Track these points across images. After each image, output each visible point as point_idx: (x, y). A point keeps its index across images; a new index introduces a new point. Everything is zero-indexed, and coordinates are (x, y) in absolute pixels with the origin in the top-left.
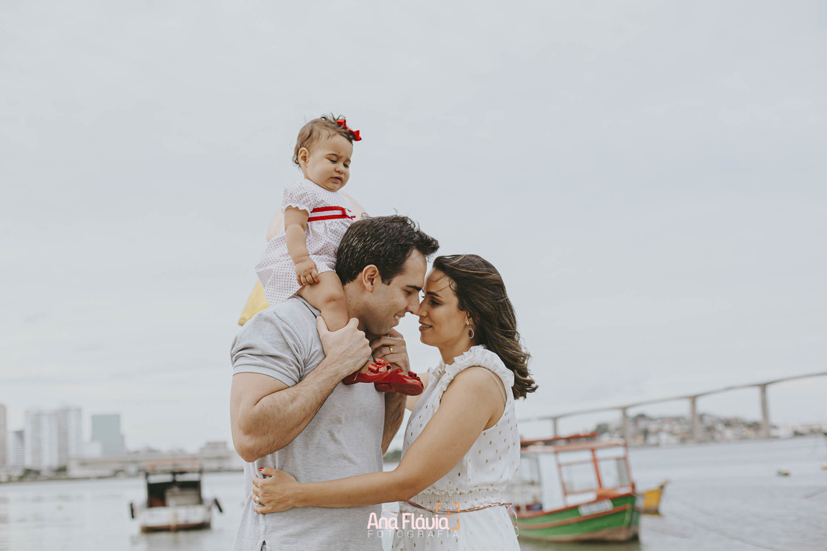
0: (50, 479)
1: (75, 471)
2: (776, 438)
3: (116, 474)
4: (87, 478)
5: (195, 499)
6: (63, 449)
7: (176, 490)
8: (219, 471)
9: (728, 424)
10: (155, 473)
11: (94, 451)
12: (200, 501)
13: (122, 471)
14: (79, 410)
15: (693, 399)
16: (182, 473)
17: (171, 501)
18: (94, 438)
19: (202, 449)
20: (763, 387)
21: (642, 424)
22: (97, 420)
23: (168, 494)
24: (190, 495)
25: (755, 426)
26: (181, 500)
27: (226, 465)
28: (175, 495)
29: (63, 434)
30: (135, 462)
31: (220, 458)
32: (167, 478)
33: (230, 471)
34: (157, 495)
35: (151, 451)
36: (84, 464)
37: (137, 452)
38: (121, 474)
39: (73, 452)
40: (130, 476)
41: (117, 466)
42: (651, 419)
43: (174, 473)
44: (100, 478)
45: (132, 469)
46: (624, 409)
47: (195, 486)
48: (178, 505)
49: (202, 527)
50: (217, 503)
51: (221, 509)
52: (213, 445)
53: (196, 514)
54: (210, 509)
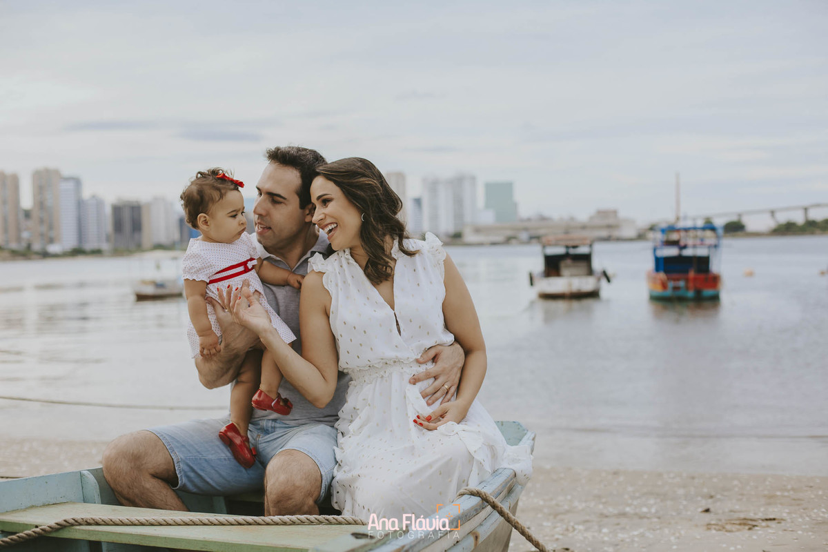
1: (469, 237)
3: (508, 240)
4: (480, 244)
5: (586, 270)
6: (459, 215)
7: (569, 262)
8: (608, 239)
10: (551, 244)
11: (487, 218)
12: (590, 272)
13: (514, 238)
14: (473, 179)
16: (575, 247)
17: (565, 271)
18: (488, 206)
19: (591, 218)
22: (492, 189)
23: (563, 264)
24: (582, 266)
26: (574, 271)
27: (616, 233)
28: (568, 266)
29: (458, 202)
30: (526, 229)
31: (609, 227)
32: (560, 250)
33: (619, 239)
34: (553, 266)
35: (543, 219)
36: (478, 230)
37: (529, 220)
38: (514, 241)
39: (468, 218)
40: (523, 243)
41: (509, 233)
43: (567, 247)
44: (494, 244)
45: (524, 236)
47: (586, 258)
48: (572, 276)
49: (594, 295)
50: (605, 274)
51: (609, 280)
52: (602, 213)
53: (587, 284)
54: (599, 280)
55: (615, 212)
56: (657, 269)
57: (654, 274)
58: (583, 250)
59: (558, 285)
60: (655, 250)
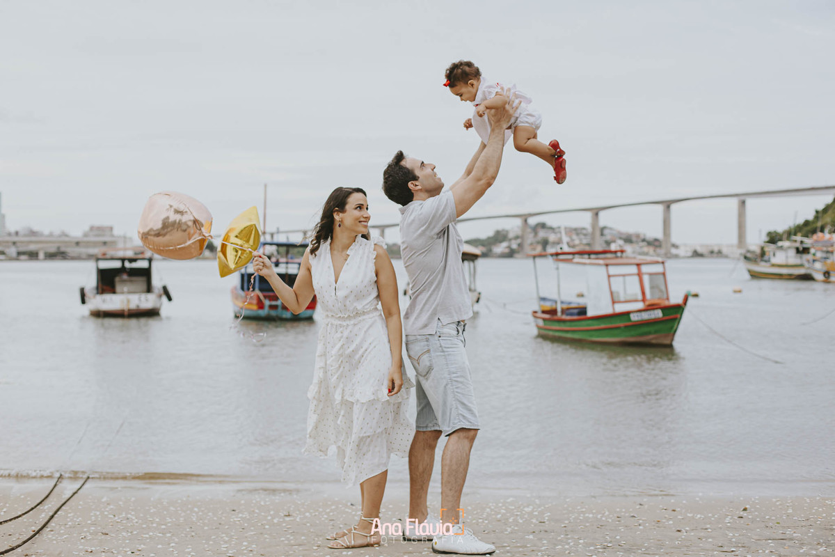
2: (676, 256)
5: (144, 286)
7: (125, 277)
9: (628, 240)
12: (149, 289)
15: (596, 212)
16: (132, 260)
17: (121, 288)
19: (86, 235)
20: (667, 204)
21: (542, 234)
23: (117, 279)
24: (140, 283)
25: (655, 243)
28: (124, 281)
30: (15, 244)
32: (117, 264)
34: (107, 281)
42: (552, 229)
43: (123, 260)
45: (12, 251)
46: (525, 218)
47: (146, 274)
48: (129, 292)
49: (152, 313)
50: (166, 292)
51: (170, 299)
54: (159, 297)
58: (143, 264)
59: (113, 302)
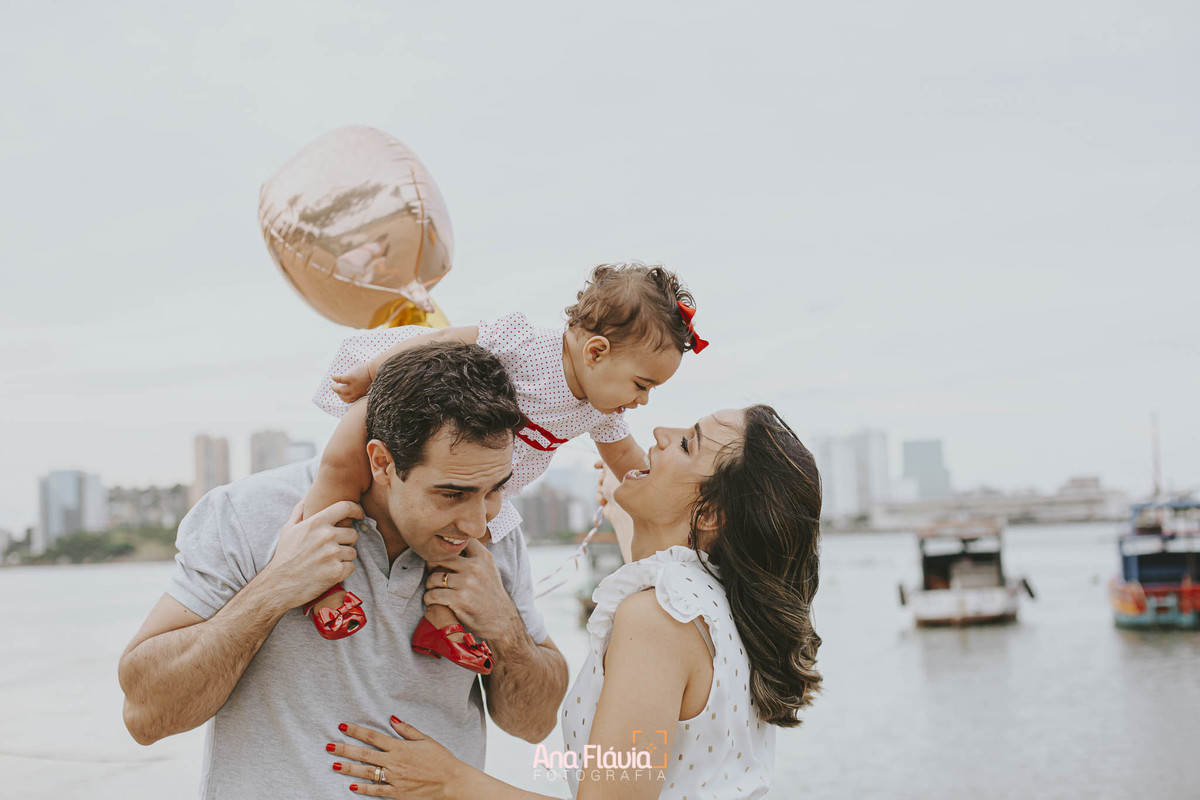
0: (846, 531)
1: (880, 520)
5: (992, 577)
6: (863, 489)
7: (966, 564)
10: (935, 536)
11: (906, 491)
12: (1002, 581)
14: (883, 435)
16: (975, 540)
17: (957, 582)
18: (906, 474)
19: (1063, 490)
22: (911, 449)
24: (987, 574)
26: (973, 579)
27: (1099, 511)
28: (963, 573)
29: (863, 469)
31: (1089, 502)
32: (951, 547)
34: (937, 572)
36: (893, 510)
39: (877, 493)
43: (965, 541)
47: (992, 559)
48: (966, 587)
49: (1004, 620)
50: (1026, 586)
51: (1031, 594)
52: (1079, 483)
53: (992, 602)
54: (1013, 594)
55: (1095, 481)
56: (1127, 577)
57: (1121, 584)
58: (985, 546)
59: (942, 603)
60: (1121, 542)
